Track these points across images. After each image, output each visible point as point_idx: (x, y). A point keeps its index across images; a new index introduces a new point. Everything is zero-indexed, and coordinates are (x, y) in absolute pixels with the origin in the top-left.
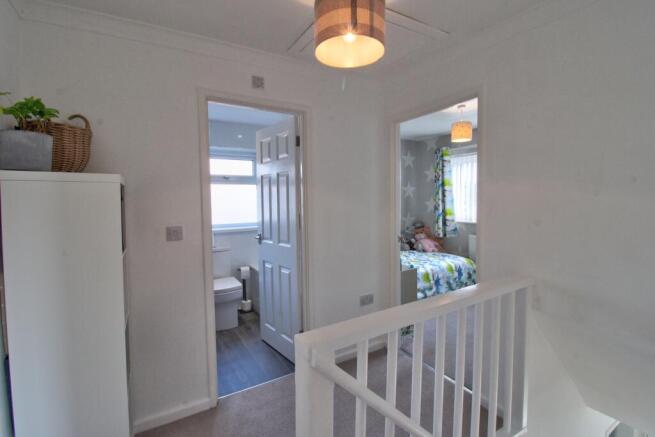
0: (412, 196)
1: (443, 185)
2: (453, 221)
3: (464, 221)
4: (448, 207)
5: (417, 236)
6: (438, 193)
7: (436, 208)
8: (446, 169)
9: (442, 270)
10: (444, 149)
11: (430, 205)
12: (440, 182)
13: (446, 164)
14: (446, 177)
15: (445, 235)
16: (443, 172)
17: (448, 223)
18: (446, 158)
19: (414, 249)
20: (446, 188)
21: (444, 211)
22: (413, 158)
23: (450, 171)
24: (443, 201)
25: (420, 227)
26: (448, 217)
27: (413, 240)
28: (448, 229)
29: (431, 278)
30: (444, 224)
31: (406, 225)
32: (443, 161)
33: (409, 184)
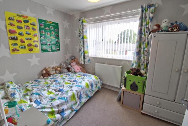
0: (69, 43)
1: (83, 38)
2: (88, 56)
3: (93, 56)
4: (86, 49)
5: (72, 64)
6: (81, 42)
7: (80, 50)
8: (84, 30)
9: (83, 89)
10: (83, 18)
11: (78, 48)
12: (82, 37)
13: (84, 27)
14: (85, 34)
15: (85, 63)
16: (83, 31)
17: (86, 57)
18: (84, 24)
19: (70, 71)
20: (85, 40)
21: (84, 51)
22: (68, 24)
23: (86, 31)
24: (83, 47)
25: (74, 59)
26: (86, 55)
27: (70, 66)
28: (86, 60)
29: (76, 96)
30: (84, 58)
31: (67, 58)
32: (83, 25)
33: (67, 37)
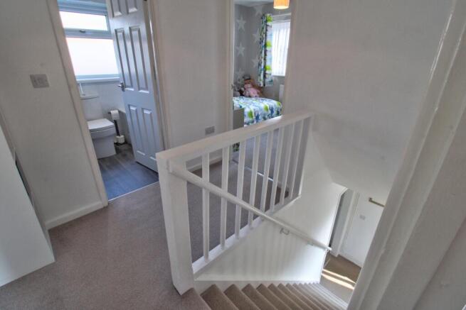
0: (243, 54)
1: (265, 46)
2: (270, 74)
3: (278, 75)
4: (268, 64)
5: (246, 86)
6: (261, 52)
7: (260, 65)
8: (268, 33)
9: (261, 110)
10: (268, 15)
11: (256, 62)
12: (264, 44)
13: (268, 28)
14: (268, 40)
15: (264, 85)
16: (266, 36)
17: (267, 76)
18: (269, 23)
19: (243, 96)
20: (268, 49)
21: (265, 67)
22: (244, 22)
23: (271, 35)
24: (265, 59)
25: (248, 79)
26: (267, 72)
27: (243, 89)
28: (267, 80)
29: (253, 115)
30: (265, 77)
31: (239, 77)
32: (267, 26)
33: (241, 45)
